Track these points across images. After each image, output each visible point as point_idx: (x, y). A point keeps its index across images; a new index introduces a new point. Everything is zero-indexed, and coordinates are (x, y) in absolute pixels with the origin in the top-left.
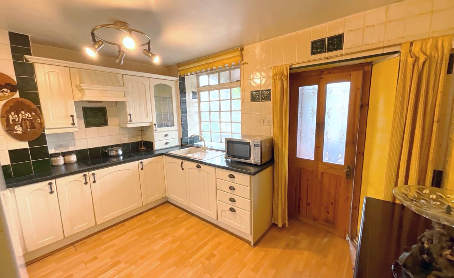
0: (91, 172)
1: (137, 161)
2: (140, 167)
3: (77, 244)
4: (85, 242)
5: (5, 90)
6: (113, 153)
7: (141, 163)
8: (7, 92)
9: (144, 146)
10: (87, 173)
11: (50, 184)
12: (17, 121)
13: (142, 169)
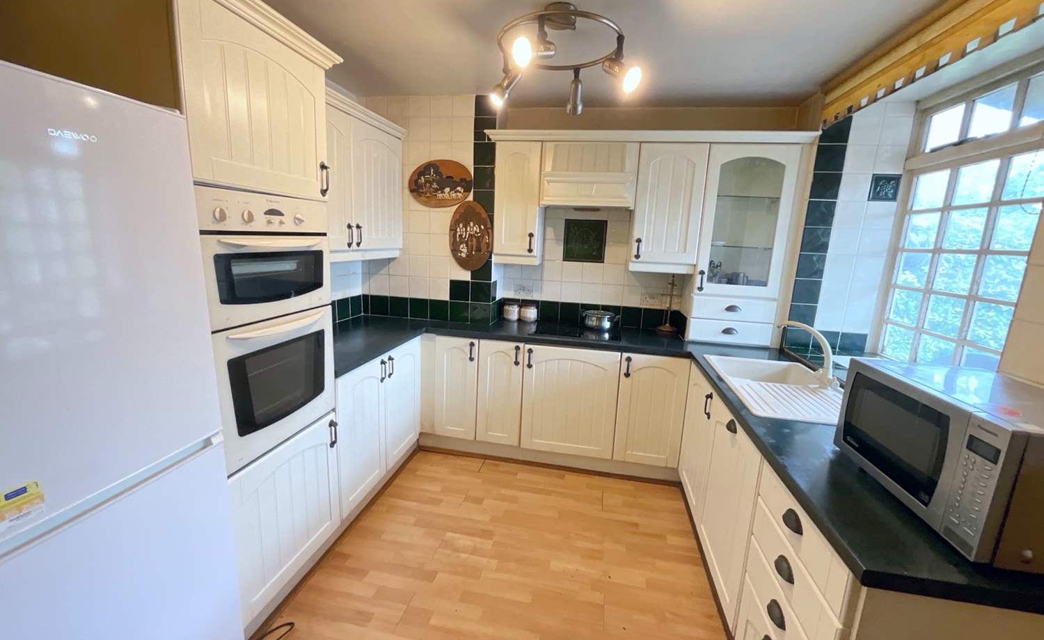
0: (528, 346)
1: (620, 353)
2: (624, 370)
3: (491, 462)
4: (497, 465)
5: (459, 188)
6: (592, 322)
7: (629, 359)
8: (460, 192)
9: (670, 324)
10: (521, 345)
11: (472, 345)
12: (464, 237)
13: (627, 375)
